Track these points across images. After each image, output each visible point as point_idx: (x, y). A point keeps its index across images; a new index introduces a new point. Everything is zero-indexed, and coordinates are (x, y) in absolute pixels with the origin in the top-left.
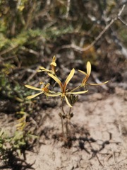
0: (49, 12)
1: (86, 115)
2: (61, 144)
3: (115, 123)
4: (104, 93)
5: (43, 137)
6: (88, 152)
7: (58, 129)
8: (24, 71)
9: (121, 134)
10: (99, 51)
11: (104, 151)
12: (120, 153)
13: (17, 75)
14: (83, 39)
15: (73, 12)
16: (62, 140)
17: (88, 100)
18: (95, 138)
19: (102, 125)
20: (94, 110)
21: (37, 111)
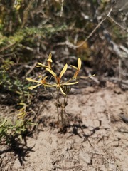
0: (44, 9)
1: (79, 106)
2: (57, 130)
3: (105, 112)
4: (97, 87)
5: (41, 124)
6: (81, 137)
7: (54, 118)
8: (21, 67)
9: (109, 121)
10: (92, 47)
11: (95, 136)
12: (108, 137)
13: (15, 71)
14: (77, 36)
15: (68, 8)
16: (58, 127)
17: (81, 93)
18: (87, 125)
19: (93, 115)
20: (87, 102)
21: (35, 103)
